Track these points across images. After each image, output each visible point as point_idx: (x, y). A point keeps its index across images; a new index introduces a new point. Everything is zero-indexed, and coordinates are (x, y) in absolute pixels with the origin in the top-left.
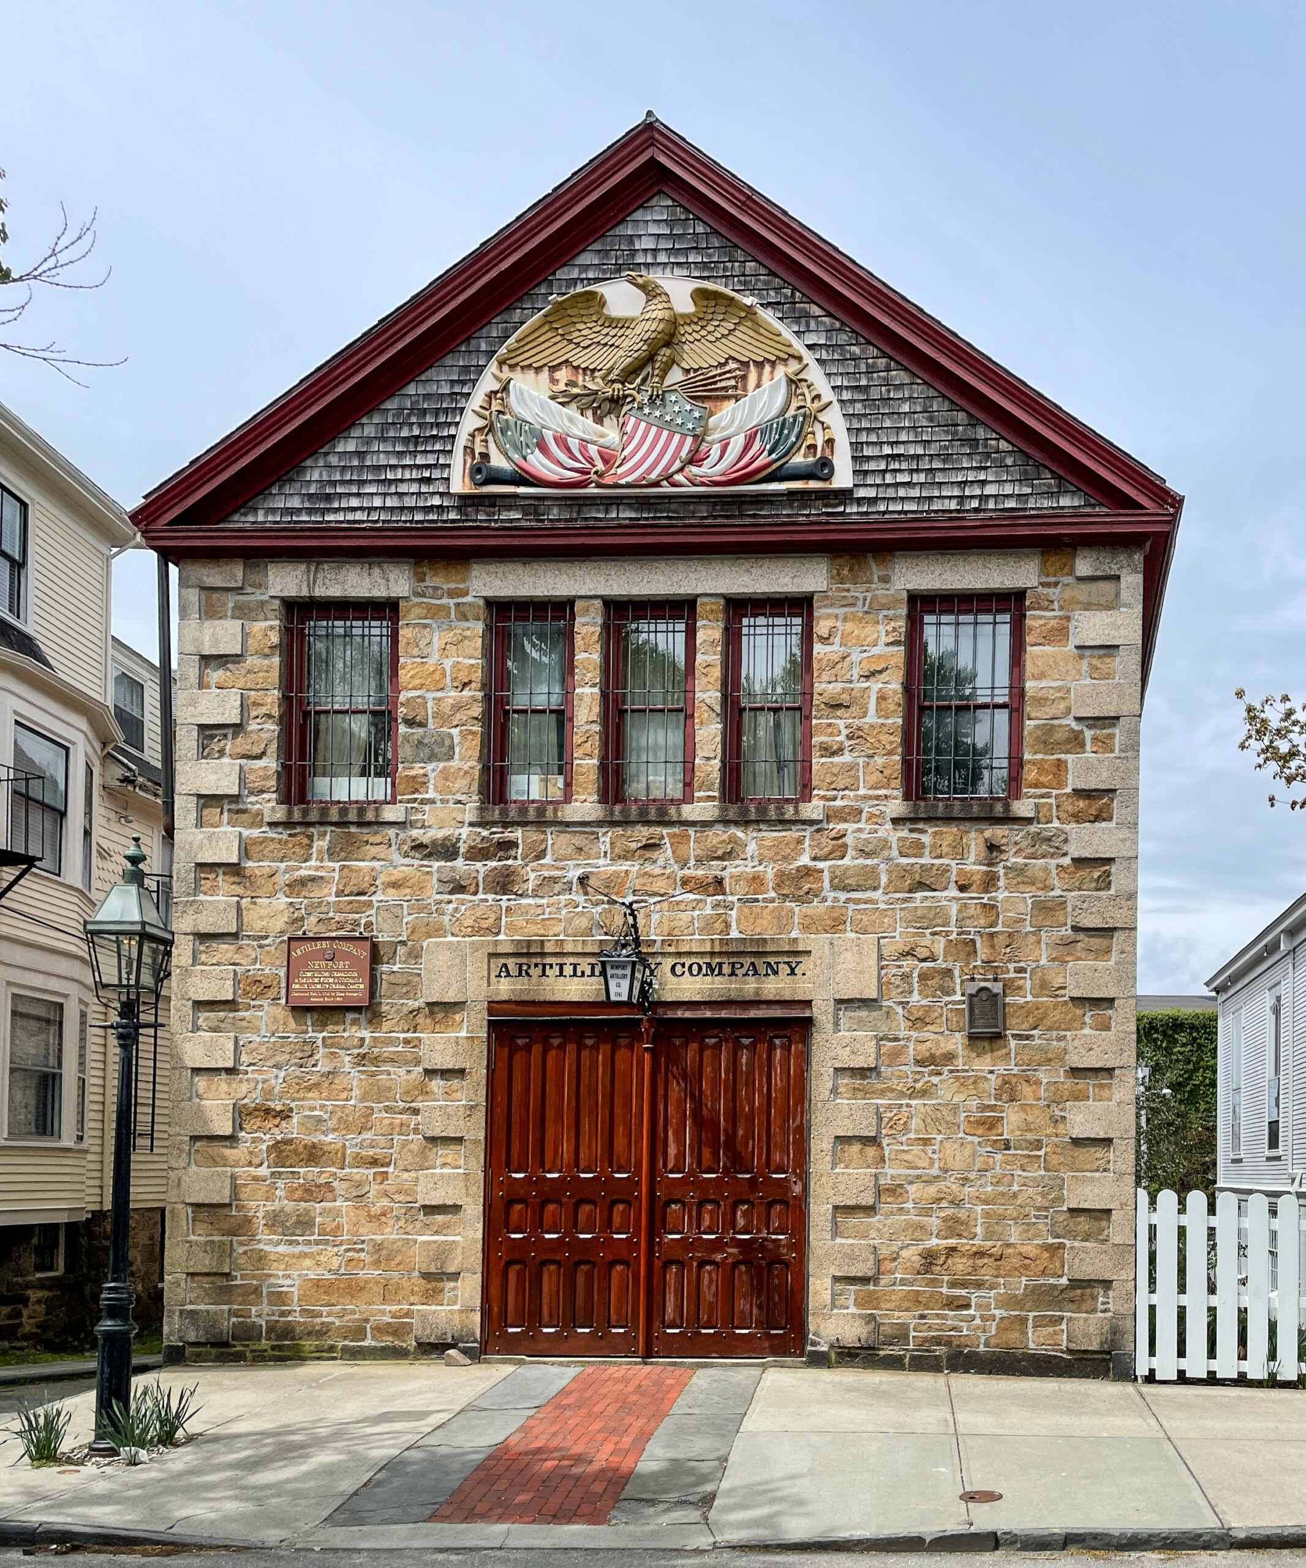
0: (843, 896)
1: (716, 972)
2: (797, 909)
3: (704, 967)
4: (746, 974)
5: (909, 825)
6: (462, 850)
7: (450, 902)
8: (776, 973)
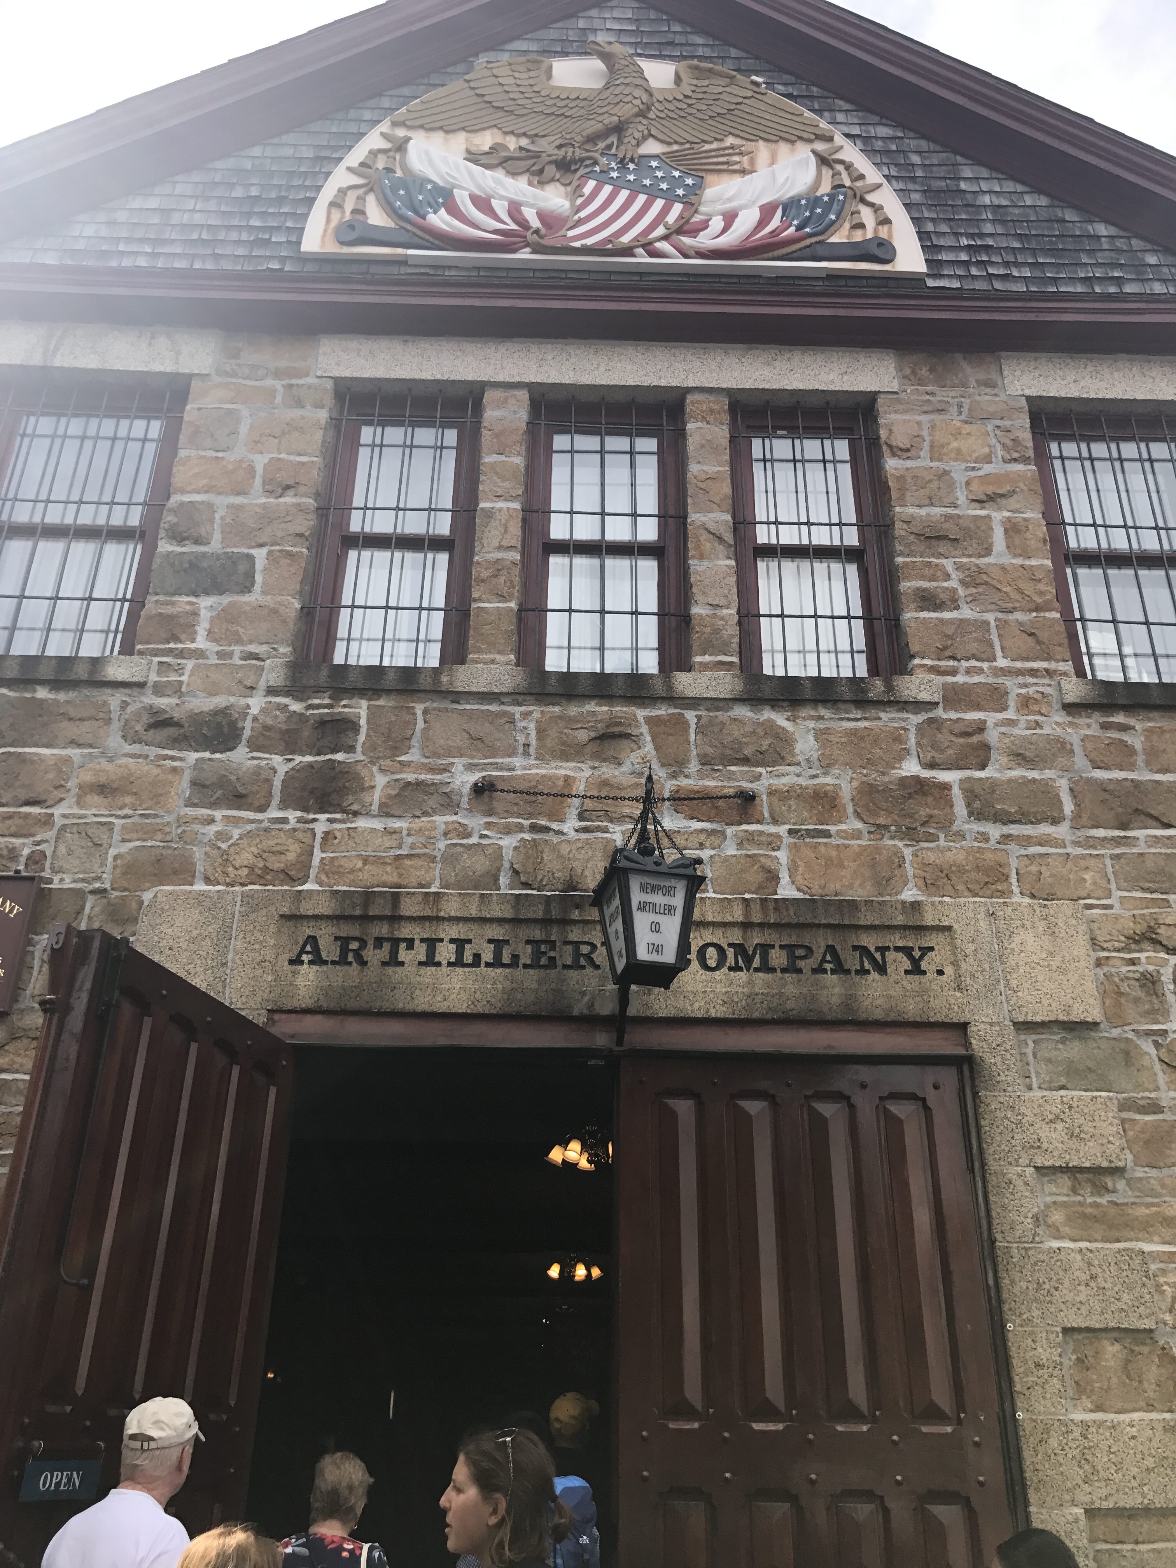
0: (995, 831)
1: (756, 963)
2: (908, 852)
3: (730, 953)
4: (822, 971)
5: (1097, 718)
6: (247, 733)
7: (212, 821)
8: (882, 969)
